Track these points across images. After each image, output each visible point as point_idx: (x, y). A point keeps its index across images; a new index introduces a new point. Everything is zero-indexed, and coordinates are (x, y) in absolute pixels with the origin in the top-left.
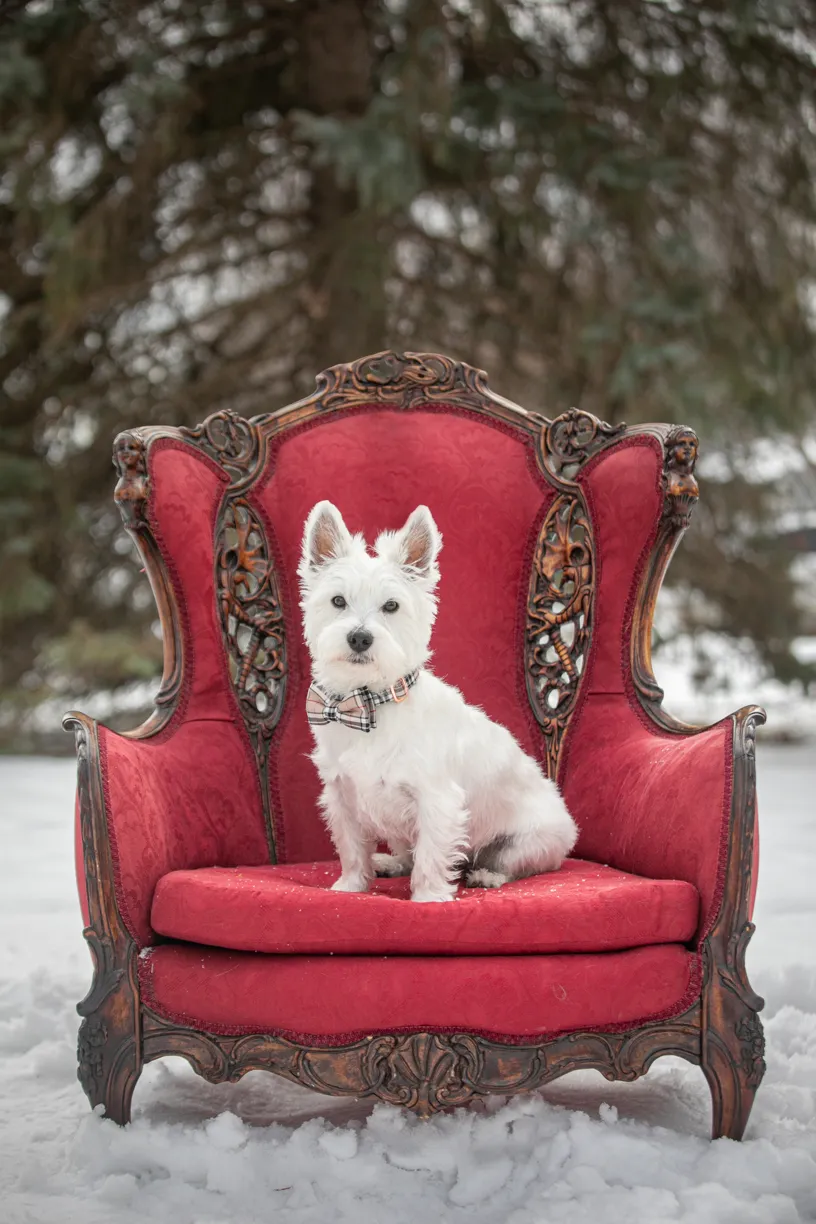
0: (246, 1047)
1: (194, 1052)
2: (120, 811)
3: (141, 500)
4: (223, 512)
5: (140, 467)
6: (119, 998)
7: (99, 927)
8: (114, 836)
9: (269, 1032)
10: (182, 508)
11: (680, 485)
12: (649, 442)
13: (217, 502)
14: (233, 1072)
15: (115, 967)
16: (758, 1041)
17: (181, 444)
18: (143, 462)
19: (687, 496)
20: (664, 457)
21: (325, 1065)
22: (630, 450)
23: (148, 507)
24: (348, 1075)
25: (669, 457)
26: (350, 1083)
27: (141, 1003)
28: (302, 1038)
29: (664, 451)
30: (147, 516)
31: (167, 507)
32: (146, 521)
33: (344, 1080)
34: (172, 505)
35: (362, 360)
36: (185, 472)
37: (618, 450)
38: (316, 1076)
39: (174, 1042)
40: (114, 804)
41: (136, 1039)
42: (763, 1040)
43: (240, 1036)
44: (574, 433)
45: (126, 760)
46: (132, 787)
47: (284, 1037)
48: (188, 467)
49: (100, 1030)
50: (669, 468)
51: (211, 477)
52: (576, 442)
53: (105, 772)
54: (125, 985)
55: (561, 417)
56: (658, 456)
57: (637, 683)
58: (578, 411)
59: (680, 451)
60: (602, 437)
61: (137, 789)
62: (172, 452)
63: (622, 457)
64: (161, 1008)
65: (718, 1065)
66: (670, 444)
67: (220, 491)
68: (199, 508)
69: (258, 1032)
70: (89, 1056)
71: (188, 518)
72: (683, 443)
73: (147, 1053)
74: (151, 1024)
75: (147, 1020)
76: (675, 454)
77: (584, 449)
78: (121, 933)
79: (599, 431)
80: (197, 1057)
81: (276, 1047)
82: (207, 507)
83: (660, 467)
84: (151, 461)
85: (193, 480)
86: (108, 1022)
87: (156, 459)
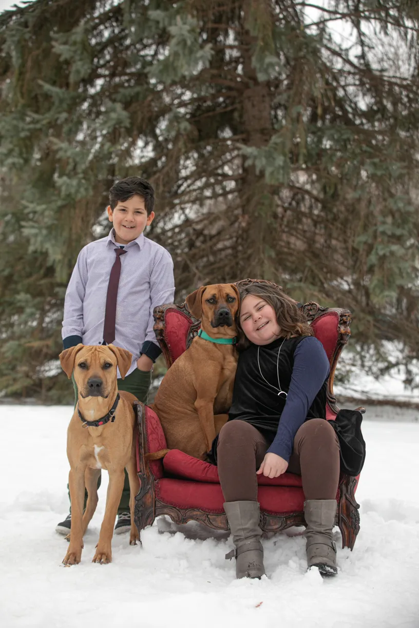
0: (189, 513)
1: (172, 514)
2: (151, 434)
3: (162, 330)
4: (190, 334)
5: (162, 318)
6: (148, 495)
7: (143, 471)
8: (149, 442)
9: (196, 508)
10: (175, 333)
11: (344, 330)
12: (335, 314)
13: (188, 330)
14: (185, 521)
15: (148, 485)
16: (357, 519)
17: (176, 310)
18: (163, 317)
19: (346, 334)
20: (339, 320)
21: (214, 520)
22: (329, 317)
23: (164, 332)
24: (221, 523)
25: (341, 320)
26: (222, 526)
27: (155, 497)
28: (207, 510)
29: (340, 318)
30: (164, 335)
31: (170, 332)
32: (163, 337)
33: (220, 524)
34: (173, 331)
35: (239, 282)
36: (177, 320)
37: (325, 316)
38: (211, 523)
39: (166, 510)
40: (149, 431)
41: (153, 509)
42: (359, 519)
43: (187, 509)
44: (311, 310)
45: (153, 418)
46: (154, 427)
47: (202, 510)
48: (178, 318)
49: (142, 505)
50: (341, 324)
51: (186, 321)
52: (311, 313)
53: (146, 421)
54: (150, 491)
55: (306, 304)
56: (338, 319)
57: (328, 396)
58: (313, 302)
59: (344, 318)
60: (320, 312)
61: (156, 427)
62: (173, 313)
63: (326, 319)
64: (163, 499)
65: (344, 526)
66: (342, 316)
67: (189, 327)
68: (182, 332)
69: (193, 507)
70: (138, 514)
71: (177, 336)
72: (346, 316)
73: (156, 514)
74: (158, 504)
75: (157, 502)
76: (343, 319)
77: (314, 315)
78: (150, 474)
79: (319, 309)
80: (173, 516)
81: (199, 513)
82: (184, 332)
83: (338, 323)
84: (166, 317)
85: (179, 323)
86: (144, 503)
87: (167, 316)
